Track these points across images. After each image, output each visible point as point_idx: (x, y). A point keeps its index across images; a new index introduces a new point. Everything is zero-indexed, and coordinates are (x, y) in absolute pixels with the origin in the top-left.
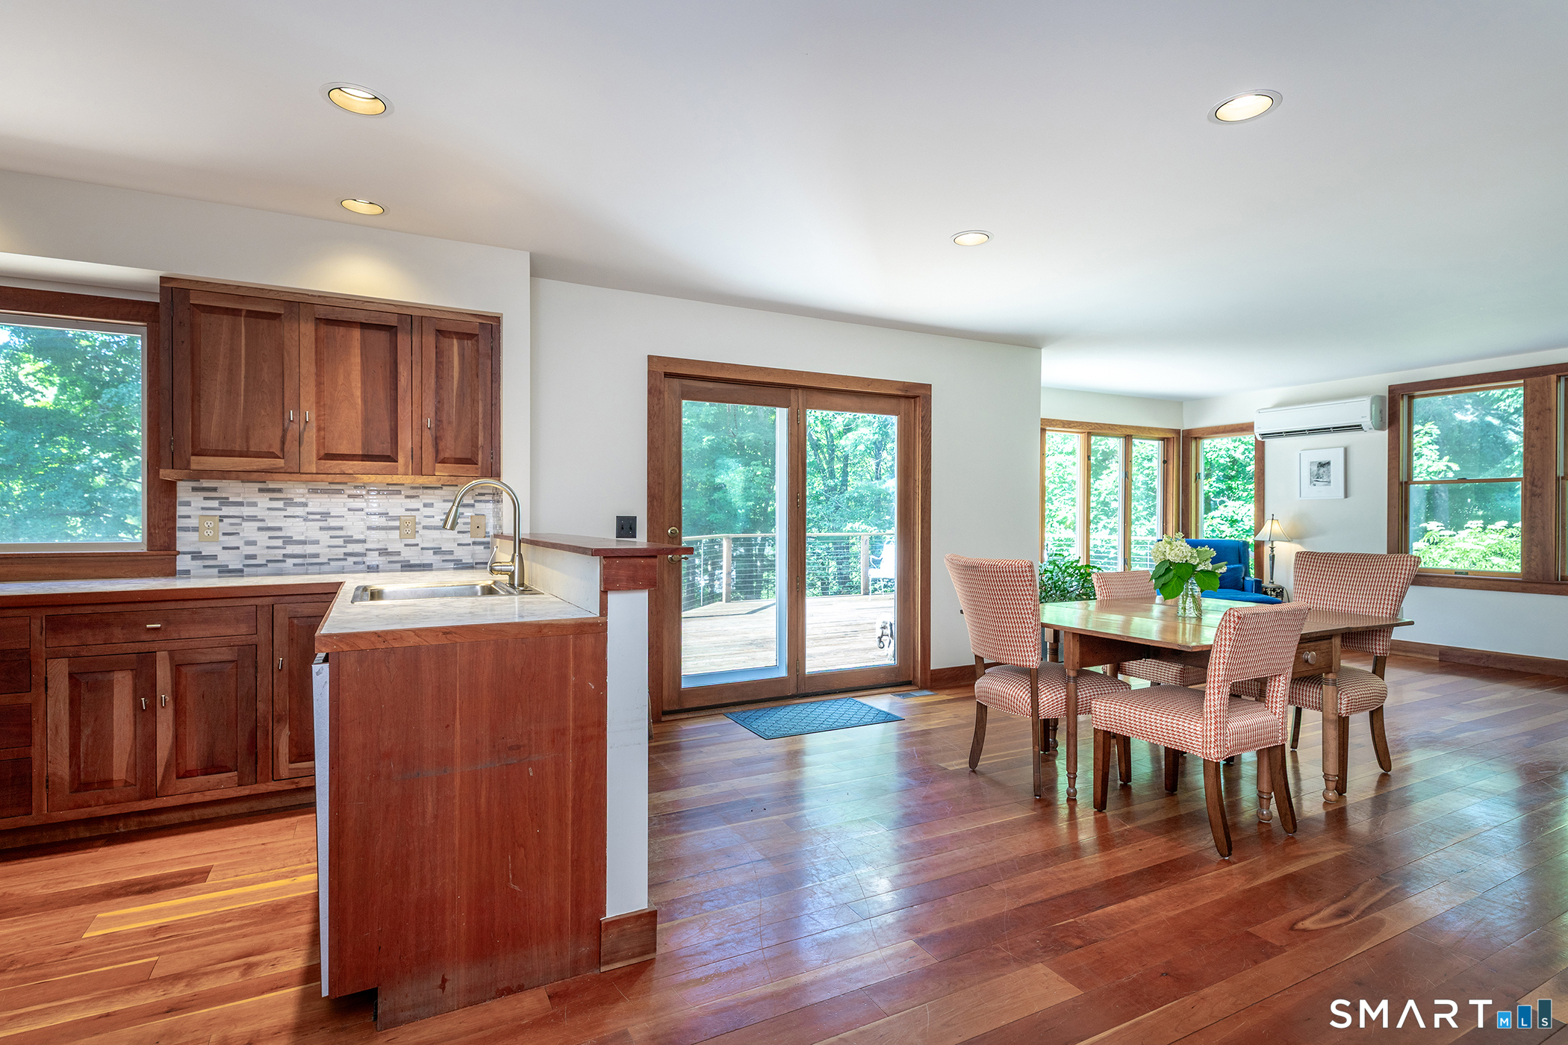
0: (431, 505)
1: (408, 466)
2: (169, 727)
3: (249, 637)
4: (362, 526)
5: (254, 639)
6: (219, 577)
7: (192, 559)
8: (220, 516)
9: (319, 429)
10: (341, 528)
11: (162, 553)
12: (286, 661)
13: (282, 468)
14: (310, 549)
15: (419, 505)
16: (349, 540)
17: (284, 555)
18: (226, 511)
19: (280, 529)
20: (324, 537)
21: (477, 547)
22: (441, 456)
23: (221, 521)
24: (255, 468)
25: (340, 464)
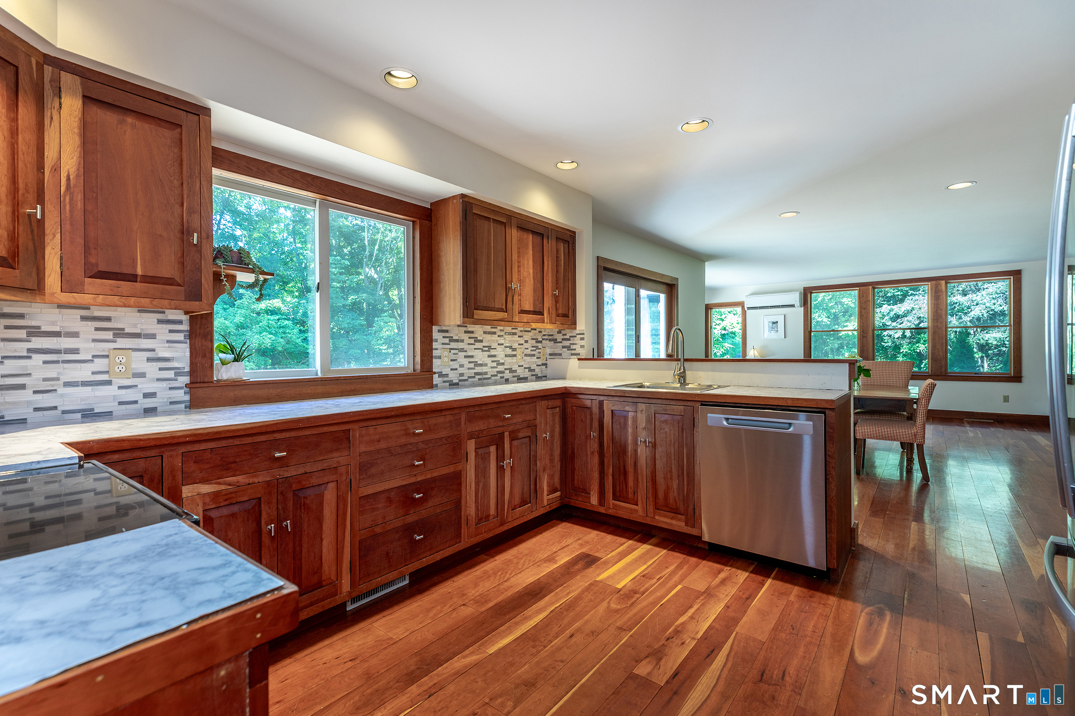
6: (450, 388)
8: (450, 349)
11: (425, 373)
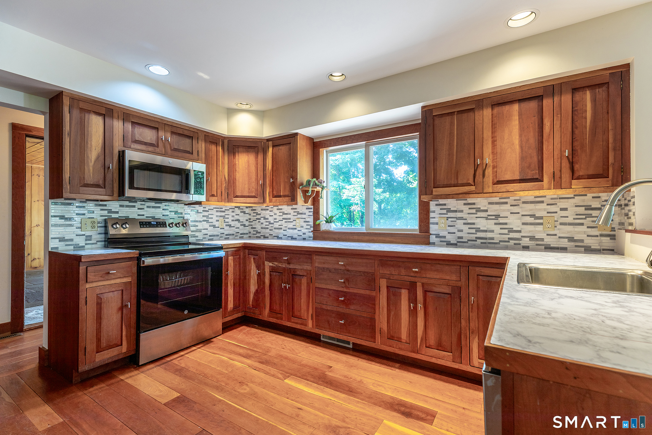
0: (566, 209)
1: (551, 183)
2: (422, 321)
3: (457, 282)
4: (519, 222)
5: (459, 284)
7: (436, 238)
9: (494, 167)
10: (506, 224)
12: (476, 300)
13: (474, 191)
14: (489, 235)
15: (557, 210)
16: (511, 231)
17: (476, 237)
18: (450, 215)
19: (474, 224)
20: (497, 228)
21: (603, 238)
22: (576, 175)
23: (447, 220)
24: (461, 192)
25: (506, 186)
